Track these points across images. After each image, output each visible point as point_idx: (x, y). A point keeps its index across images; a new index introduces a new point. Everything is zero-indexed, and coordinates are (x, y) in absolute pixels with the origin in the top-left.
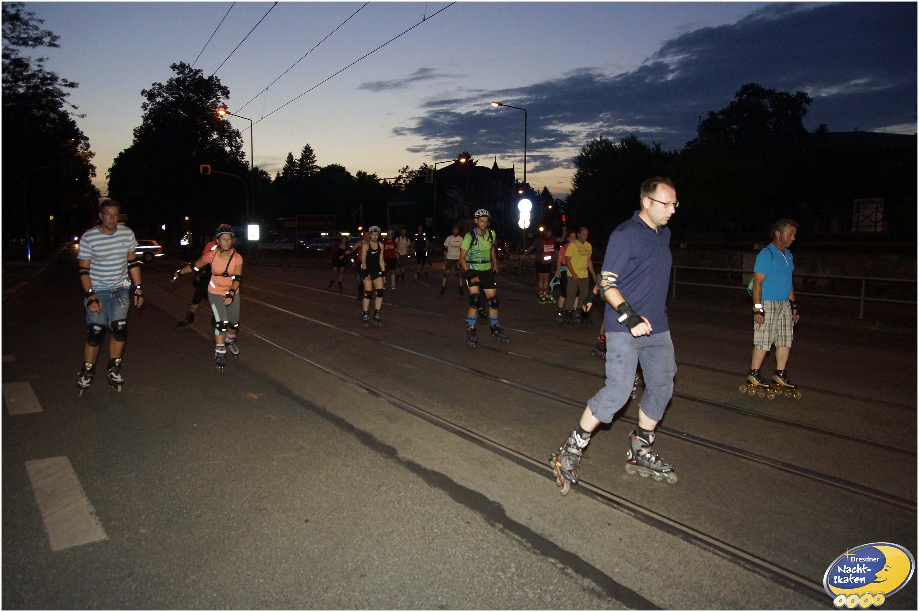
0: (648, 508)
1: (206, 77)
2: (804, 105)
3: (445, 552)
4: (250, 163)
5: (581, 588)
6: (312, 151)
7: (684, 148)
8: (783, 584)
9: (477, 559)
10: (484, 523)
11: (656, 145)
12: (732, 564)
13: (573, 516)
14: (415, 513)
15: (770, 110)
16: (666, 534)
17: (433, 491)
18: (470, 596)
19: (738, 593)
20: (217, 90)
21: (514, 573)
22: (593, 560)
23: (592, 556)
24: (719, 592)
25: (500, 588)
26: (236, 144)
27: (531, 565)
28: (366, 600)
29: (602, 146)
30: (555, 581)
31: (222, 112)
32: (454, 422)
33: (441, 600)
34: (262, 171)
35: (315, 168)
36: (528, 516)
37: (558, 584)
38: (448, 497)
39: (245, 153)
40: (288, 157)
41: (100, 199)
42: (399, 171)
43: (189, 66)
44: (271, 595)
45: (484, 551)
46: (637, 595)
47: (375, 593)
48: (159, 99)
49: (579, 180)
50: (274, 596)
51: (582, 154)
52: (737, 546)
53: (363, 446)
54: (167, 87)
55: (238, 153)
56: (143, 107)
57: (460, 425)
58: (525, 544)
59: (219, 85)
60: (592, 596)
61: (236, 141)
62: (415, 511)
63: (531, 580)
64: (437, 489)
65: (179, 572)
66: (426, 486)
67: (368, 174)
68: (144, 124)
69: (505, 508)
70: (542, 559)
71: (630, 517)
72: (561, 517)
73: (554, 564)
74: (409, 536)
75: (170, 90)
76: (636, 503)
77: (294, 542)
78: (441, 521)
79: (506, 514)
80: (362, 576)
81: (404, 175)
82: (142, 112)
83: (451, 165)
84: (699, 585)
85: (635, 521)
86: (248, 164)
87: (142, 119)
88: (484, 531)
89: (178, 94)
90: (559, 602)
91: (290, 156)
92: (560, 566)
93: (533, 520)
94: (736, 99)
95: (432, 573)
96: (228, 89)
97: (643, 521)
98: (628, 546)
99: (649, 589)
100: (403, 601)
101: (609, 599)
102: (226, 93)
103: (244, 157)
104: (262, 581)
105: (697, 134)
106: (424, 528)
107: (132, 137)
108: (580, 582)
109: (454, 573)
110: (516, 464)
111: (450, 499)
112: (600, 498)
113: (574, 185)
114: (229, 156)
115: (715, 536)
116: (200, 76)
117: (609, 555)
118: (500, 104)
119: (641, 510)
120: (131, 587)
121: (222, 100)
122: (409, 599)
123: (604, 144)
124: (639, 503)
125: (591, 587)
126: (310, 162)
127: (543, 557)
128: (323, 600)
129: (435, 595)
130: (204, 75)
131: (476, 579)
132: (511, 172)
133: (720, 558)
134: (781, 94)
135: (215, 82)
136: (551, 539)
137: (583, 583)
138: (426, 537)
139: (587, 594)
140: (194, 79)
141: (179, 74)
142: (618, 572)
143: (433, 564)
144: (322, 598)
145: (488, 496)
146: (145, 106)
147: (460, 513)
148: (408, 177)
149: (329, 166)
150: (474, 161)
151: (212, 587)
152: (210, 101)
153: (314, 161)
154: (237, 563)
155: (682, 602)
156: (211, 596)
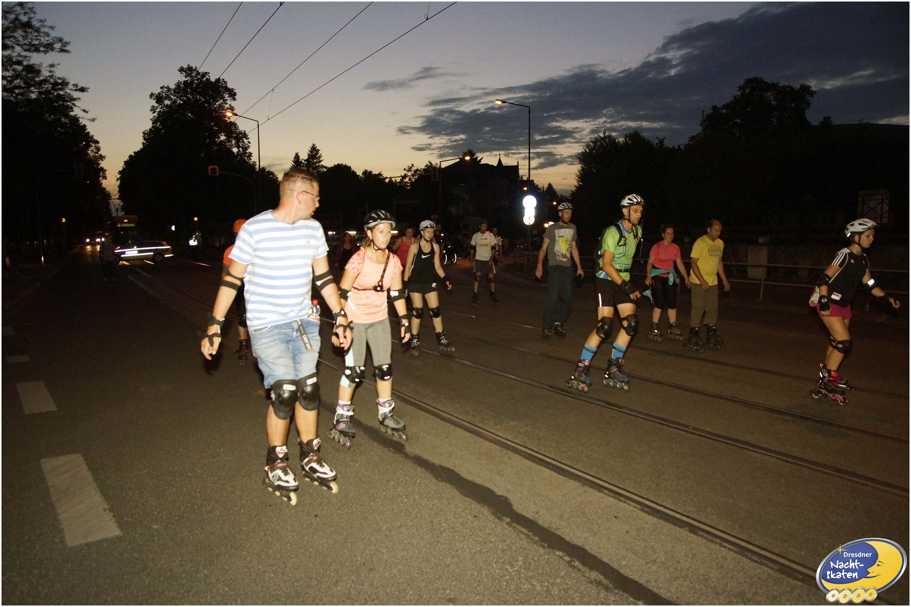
0: (654, 501)
1: (213, 79)
2: (808, 98)
3: (453, 545)
4: (257, 163)
5: (588, 581)
6: (318, 150)
7: (687, 143)
8: (790, 575)
9: (485, 552)
10: (492, 518)
11: (659, 140)
12: (739, 556)
13: (579, 510)
14: (424, 507)
15: (774, 103)
16: (672, 526)
17: (441, 486)
18: (478, 589)
19: (745, 585)
20: (224, 93)
21: (521, 566)
22: (600, 553)
23: (599, 548)
24: (727, 584)
25: (507, 581)
26: (243, 145)
27: (538, 558)
28: (375, 594)
29: (606, 142)
30: (563, 574)
31: (229, 114)
32: (461, 417)
33: (449, 593)
34: (269, 171)
35: (321, 168)
36: (535, 510)
37: (565, 577)
38: (456, 491)
39: (252, 154)
40: (295, 157)
41: (110, 201)
42: (405, 169)
43: (196, 68)
44: (282, 589)
45: (492, 545)
46: (644, 587)
47: (383, 587)
48: (167, 102)
49: (583, 176)
50: (284, 589)
51: (585, 150)
52: (744, 538)
53: (371, 441)
54: (175, 90)
55: (245, 153)
56: (151, 110)
57: (467, 420)
58: (532, 537)
59: (226, 87)
60: (599, 588)
61: (243, 142)
62: (423, 505)
63: (538, 572)
64: (444, 483)
65: (191, 567)
66: (434, 480)
67: (374, 173)
68: (153, 127)
69: (512, 502)
70: (548, 552)
71: (637, 510)
72: (568, 510)
73: (561, 557)
74: (417, 530)
75: (178, 93)
76: (642, 495)
77: (304, 537)
78: (449, 515)
79: (513, 507)
80: (371, 570)
81: (409, 174)
82: (151, 115)
83: (456, 163)
84: (706, 577)
85: (642, 514)
86: (256, 165)
87: (151, 122)
88: (491, 525)
89: (186, 97)
90: (567, 595)
91: (297, 156)
92: (567, 558)
93: (540, 514)
94: (739, 93)
95: (440, 567)
96: (235, 91)
97: (649, 514)
98: (635, 539)
99: (656, 581)
100: (412, 595)
101: (616, 591)
102: (233, 95)
103: (251, 158)
104: (272, 575)
105: (700, 128)
106: (432, 522)
107: (142, 140)
108: (588, 575)
109: (462, 567)
110: (523, 459)
111: (458, 493)
112: (606, 492)
113: (578, 181)
114: (237, 157)
115: (721, 529)
116: (207, 79)
117: (616, 548)
118: (503, 102)
119: (647, 503)
120: (144, 582)
121: (229, 102)
122: (418, 592)
123: (607, 140)
124: (645, 497)
125: (598, 579)
126: (316, 162)
127: (551, 550)
128: (333, 594)
129: (443, 589)
130: (211, 78)
131: (484, 572)
132: (515, 169)
133: (727, 550)
134: (785, 87)
135: (222, 84)
136: (558, 533)
137: (590, 576)
138: (434, 531)
139: (594, 587)
140: (202, 81)
141: (186, 77)
142: (625, 565)
143: (441, 557)
144: (332, 592)
145: (496, 490)
146: (153, 109)
147: (468, 507)
148: (413, 175)
149: (335, 166)
150: (479, 159)
151: (224, 581)
152: (217, 103)
153: (321, 161)
154: (248, 558)
155: (689, 594)
156: (223, 590)
